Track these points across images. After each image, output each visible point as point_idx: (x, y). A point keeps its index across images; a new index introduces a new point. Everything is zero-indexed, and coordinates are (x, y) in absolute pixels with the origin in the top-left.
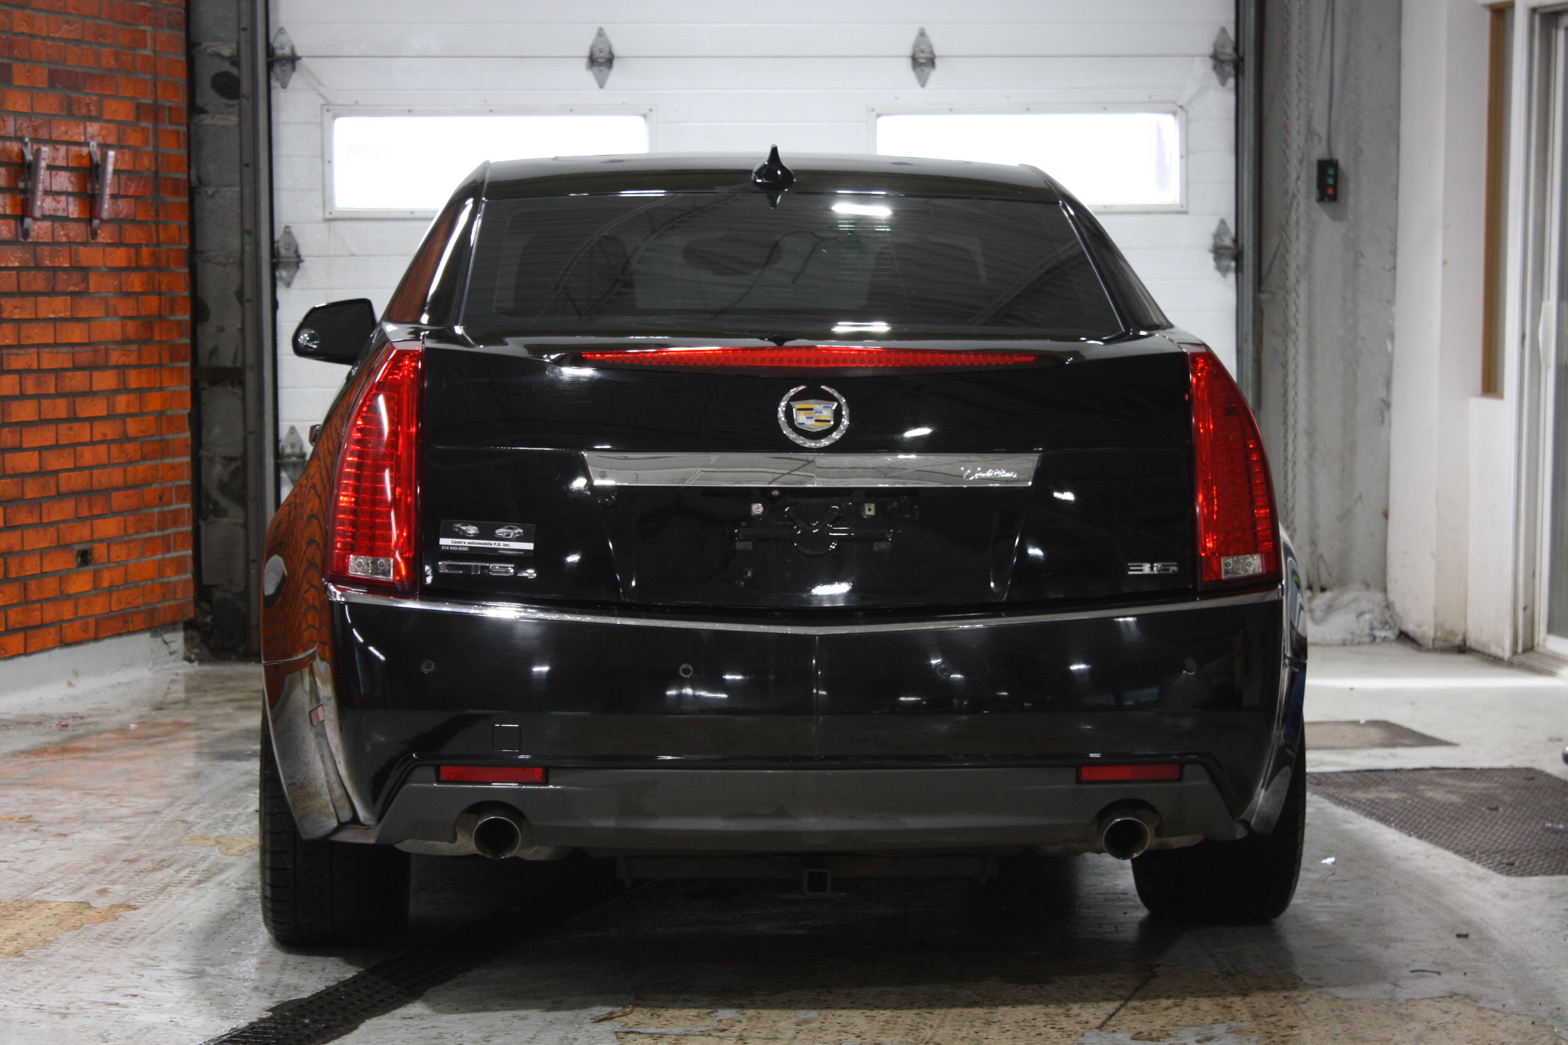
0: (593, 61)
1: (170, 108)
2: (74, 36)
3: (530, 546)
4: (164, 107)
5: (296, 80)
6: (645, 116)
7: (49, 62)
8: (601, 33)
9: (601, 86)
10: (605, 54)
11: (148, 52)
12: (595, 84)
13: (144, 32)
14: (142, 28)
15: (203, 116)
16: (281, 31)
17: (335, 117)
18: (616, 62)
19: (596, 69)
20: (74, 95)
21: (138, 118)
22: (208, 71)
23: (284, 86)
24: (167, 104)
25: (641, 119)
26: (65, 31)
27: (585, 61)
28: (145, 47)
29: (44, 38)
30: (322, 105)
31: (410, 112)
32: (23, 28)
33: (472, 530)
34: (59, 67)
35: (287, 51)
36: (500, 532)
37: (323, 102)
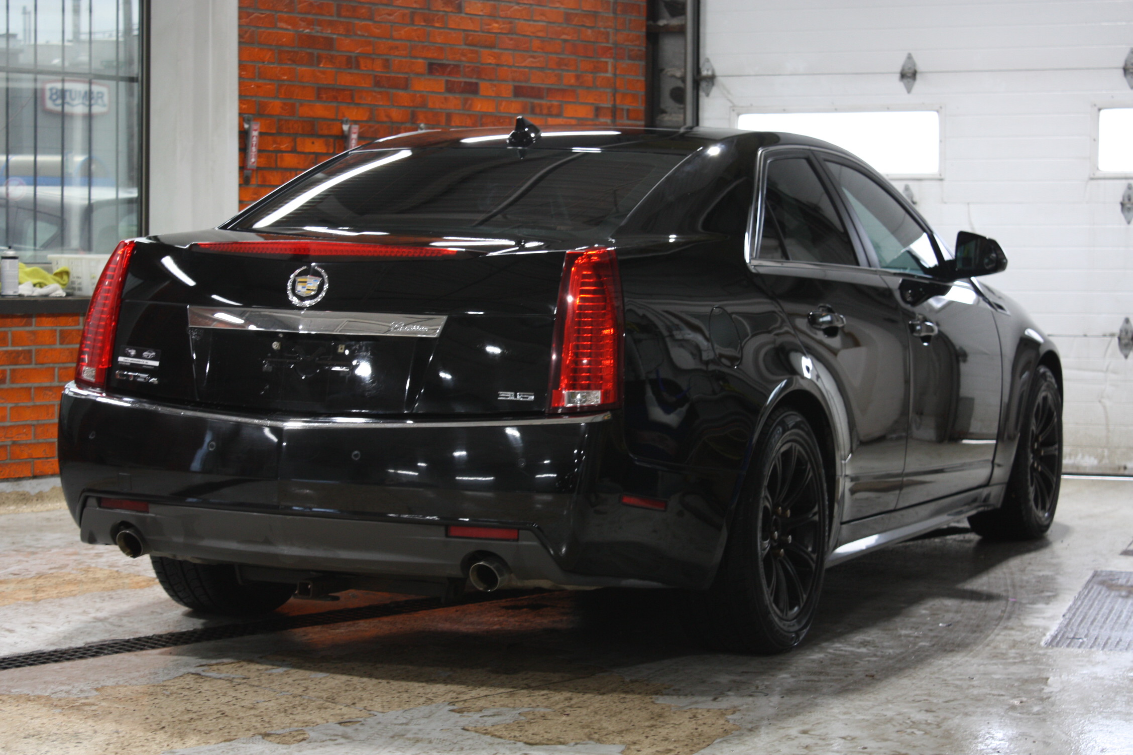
0: (903, 76)
1: (628, 110)
2: (538, 65)
3: (156, 364)
4: (622, 110)
5: (715, 91)
6: (938, 111)
7: (514, 80)
8: (910, 57)
9: (909, 91)
10: (911, 71)
11: (609, 75)
12: (904, 90)
13: (606, 63)
14: (603, 60)
15: (664, 115)
16: (708, 60)
17: (739, 115)
18: (918, 76)
19: (905, 81)
20: (536, 101)
21: (597, 115)
22: (667, 86)
23: (708, 95)
24: (626, 107)
25: (936, 113)
26: (529, 62)
27: (898, 76)
28: (606, 71)
29: (510, 66)
30: (731, 107)
31: (784, 111)
32: (491, 60)
33: (133, 352)
34: (523, 84)
35: (710, 73)
36: (145, 354)
37: (731, 105)
